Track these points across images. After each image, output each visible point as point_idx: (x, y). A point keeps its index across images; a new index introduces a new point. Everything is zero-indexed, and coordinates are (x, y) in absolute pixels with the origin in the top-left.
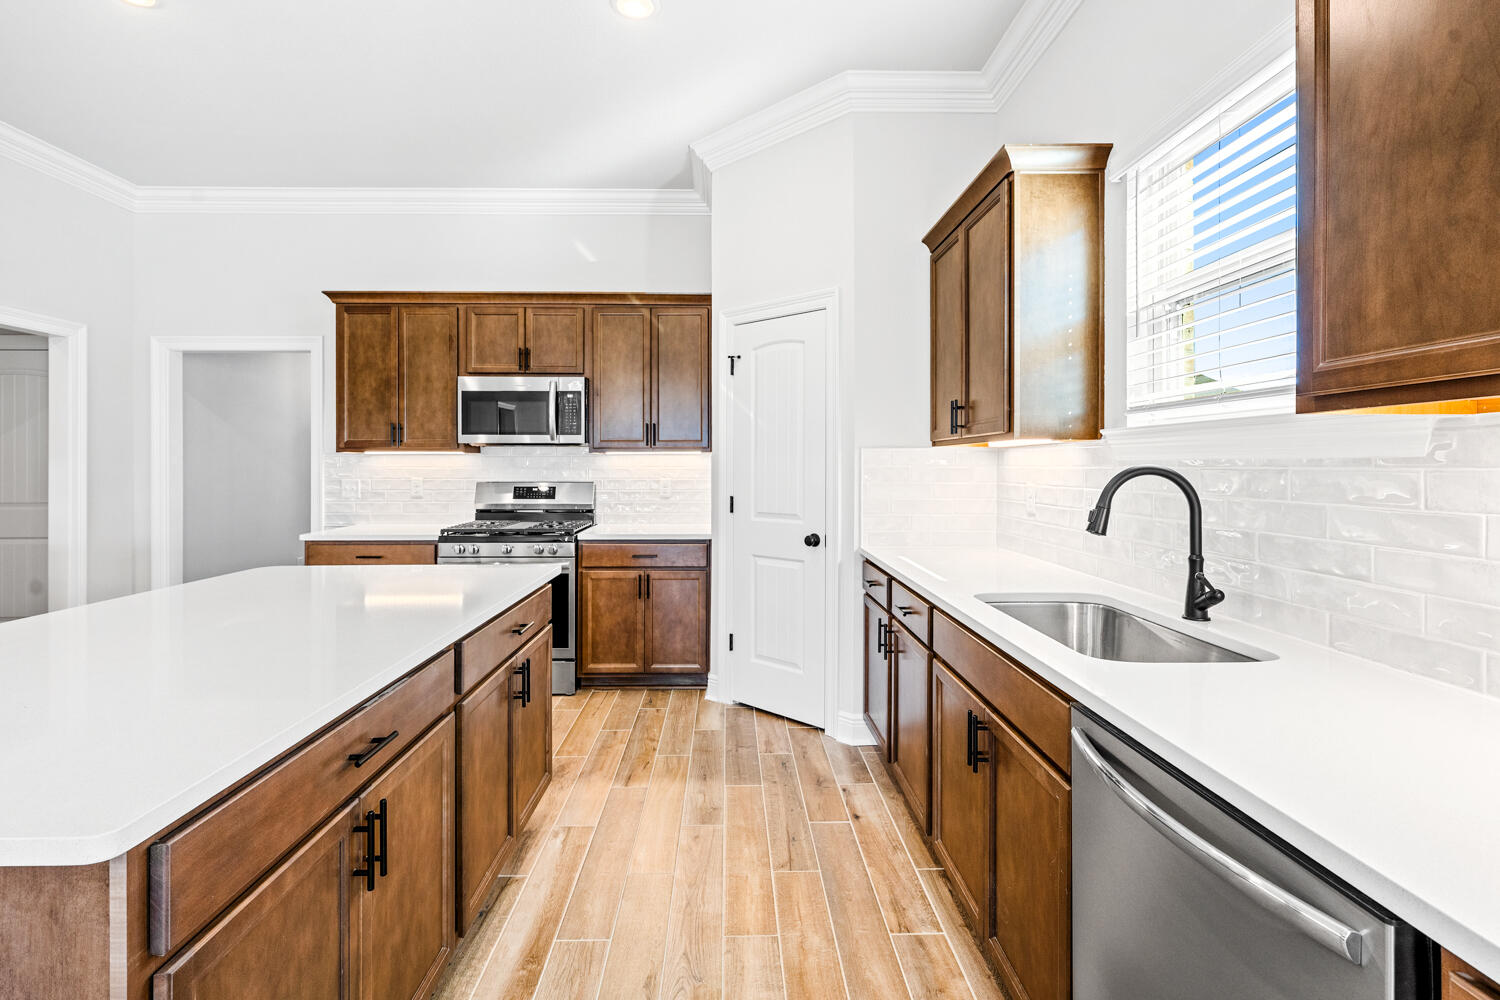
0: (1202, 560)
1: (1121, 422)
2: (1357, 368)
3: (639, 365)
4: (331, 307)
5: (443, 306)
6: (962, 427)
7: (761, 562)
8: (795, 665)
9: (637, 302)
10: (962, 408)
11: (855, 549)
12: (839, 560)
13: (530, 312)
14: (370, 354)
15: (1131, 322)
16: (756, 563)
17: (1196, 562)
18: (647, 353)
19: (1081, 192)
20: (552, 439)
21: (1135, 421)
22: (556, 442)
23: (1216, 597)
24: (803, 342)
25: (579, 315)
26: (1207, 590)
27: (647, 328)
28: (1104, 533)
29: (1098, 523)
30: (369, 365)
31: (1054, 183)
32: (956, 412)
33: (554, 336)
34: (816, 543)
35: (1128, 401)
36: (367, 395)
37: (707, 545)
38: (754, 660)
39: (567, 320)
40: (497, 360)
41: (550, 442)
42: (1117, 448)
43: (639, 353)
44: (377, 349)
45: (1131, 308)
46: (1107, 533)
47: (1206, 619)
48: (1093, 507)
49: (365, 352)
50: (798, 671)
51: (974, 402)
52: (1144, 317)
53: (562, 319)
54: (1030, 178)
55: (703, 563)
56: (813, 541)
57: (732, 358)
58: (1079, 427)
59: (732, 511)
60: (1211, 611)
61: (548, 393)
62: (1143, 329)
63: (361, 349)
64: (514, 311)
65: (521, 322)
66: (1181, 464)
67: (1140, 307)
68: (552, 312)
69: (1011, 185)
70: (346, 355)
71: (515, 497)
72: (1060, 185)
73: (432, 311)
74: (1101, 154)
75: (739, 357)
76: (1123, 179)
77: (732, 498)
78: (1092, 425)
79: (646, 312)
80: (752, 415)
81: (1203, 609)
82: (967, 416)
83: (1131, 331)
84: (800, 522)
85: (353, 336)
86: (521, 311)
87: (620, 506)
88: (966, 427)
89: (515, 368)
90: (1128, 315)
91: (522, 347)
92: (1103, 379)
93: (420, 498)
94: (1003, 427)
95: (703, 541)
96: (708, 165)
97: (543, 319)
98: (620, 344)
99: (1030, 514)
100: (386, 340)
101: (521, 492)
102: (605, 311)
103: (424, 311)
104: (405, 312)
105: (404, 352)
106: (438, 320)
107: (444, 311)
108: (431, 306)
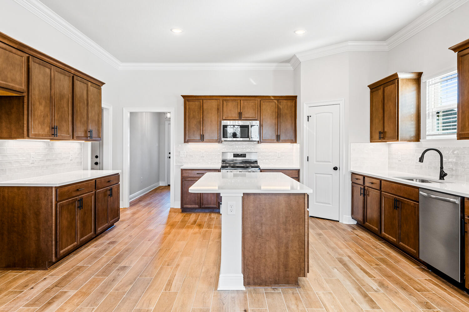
0: (443, 168)
1: (425, 138)
2: (465, 134)
3: (274, 117)
4: (182, 100)
5: (216, 99)
6: (382, 138)
7: (317, 175)
8: (329, 204)
9: (273, 98)
10: (382, 133)
11: (349, 170)
12: (344, 174)
13: (242, 101)
14: (194, 114)
15: (427, 115)
16: (316, 176)
17: (442, 168)
18: (277, 114)
19: (415, 83)
20: (250, 139)
21: (428, 138)
22: (250, 140)
23: (446, 175)
24: (332, 113)
25: (257, 102)
26: (444, 173)
27: (277, 106)
28: (422, 162)
29: (421, 160)
30: (194, 117)
31: (408, 80)
32: (381, 134)
33: (249, 109)
34: (337, 169)
35: (427, 133)
36: (193, 126)
37: (298, 171)
38: (315, 203)
39: (253, 104)
40: (233, 116)
41: (249, 140)
42: (424, 144)
43: (274, 113)
44: (196, 112)
45: (427, 112)
46: (423, 162)
47: (444, 179)
48: (420, 157)
49: (193, 113)
50: (330, 205)
51: (386, 131)
52: (430, 114)
53: (251, 103)
54: (403, 79)
55: (297, 176)
56: (335, 169)
57: (308, 116)
58: (414, 139)
59: (308, 161)
60: (445, 178)
61: (249, 125)
62: (430, 117)
63: (192, 113)
64: (237, 101)
65: (239, 104)
66: (439, 148)
67: (430, 112)
68: (248, 101)
69: (398, 81)
70: (187, 114)
71: (234, 157)
72: (410, 81)
73: (213, 101)
74: (420, 74)
75: (310, 116)
76: (426, 82)
77: (308, 157)
78: (417, 138)
79: (276, 101)
80: (315, 134)
81: (443, 177)
82: (384, 135)
83: (427, 117)
84: (331, 164)
85: (189, 108)
86: (239, 101)
87: (264, 160)
88: (383, 138)
89: (237, 118)
90: (427, 113)
91: (239, 112)
92: (420, 127)
93: (204, 157)
94: (395, 139)
95: (297, 170)
96: (301, 60)
97: (246, 103)
98: (268, 111)
99: (399, 161)
100: (199, 110)
101: (236, 155)
102: (264, 101)
103: (210, 101)
104: (204, 101)
105: (205, 113)
106: (214, 103)
107: (216, 101)
108: (213, 99)
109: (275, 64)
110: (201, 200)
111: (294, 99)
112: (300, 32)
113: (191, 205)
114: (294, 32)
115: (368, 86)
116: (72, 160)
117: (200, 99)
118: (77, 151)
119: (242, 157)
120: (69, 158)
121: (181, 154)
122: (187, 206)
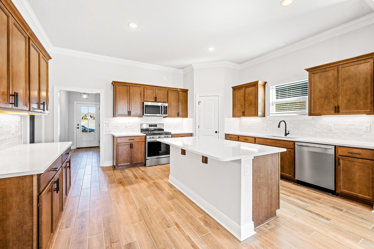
3: (176, 102)
4: (112, 84)
11: (224, 133)
12: (221, 135)
13: (156, 90)
14: (123, 96)
17: (286, 130)
18: (177, 99)
19: (263, 87)
21: (271, 115)
23: (288, 134)
24: (214, 101)
25: (165, 91)
27: (177, 95)
29: (279, 127)
30: (122, 98)
31: (261, 85)
33: (161, 95)
35: (270, 113)
36: (122, 105)
39: (163, 92)
40: (150, 99)
42: (268, 118)
44: (125, 95)
47: (287, 136)
56: (216, 132)
57: (199, 102)
58: (263, 116)
59: (199, 128)
61: (160, 106)
63: (121, 95)
64: (153, 89)
65: (155, 91)
68: (161, 90)
69: (258, 85)
70: (118, 95)
71: (149, 127)
73: (137, 88)
76: (270, 87)
77: (199, 126)
79: (177, 92)
84: (214, 129)
85: (119, 91)
86: (155, 89)
89: (154, 101)
91: (155, 96)
92: (265, 110)
93: (127, 127)
94: (256, 115)
95: (191, 134)
96: (194, 68)
97: (159, 91)
98: (173, 97)
99: (248, 127)
100: (127, 93)
101: (150, 126)
102: (170, 91)
103: (135, 87)
104: (131, 87)
105: (131, 96)
106: (138, 90)
107: (139, 88)
108: (137, 86)
109: (174, 69)
110: (132, 159)
111: (186, 91)
112: (211, 49)
113: (124, 163)
114: (208, 48)
115: (232, 87)
116: (13, 134)
117: (127, 86)
118: (18, 125)
119: (154, 127)
120: (10, 132)
121: (110, 125)
122: (121, 164)
